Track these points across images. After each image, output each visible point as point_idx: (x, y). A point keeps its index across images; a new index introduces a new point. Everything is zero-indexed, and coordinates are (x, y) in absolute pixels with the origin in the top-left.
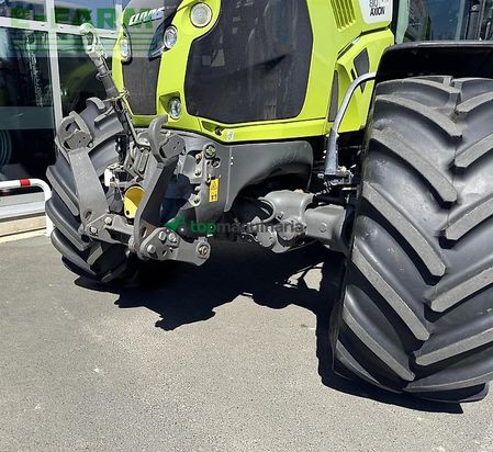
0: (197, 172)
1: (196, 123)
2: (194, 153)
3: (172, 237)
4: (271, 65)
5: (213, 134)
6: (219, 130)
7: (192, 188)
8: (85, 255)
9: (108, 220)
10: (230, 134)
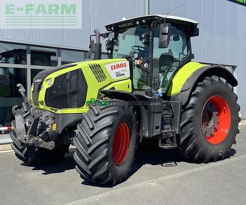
0: (49, 122)
1: (48, 108)
2: (48, 116)
3: (40, 140)
4: (74, 93)
5: (54, 112)
6: (56, 111)
7: (47, 126)
8: (21, 151)
9: (25, 136)
10: (60, 111)
